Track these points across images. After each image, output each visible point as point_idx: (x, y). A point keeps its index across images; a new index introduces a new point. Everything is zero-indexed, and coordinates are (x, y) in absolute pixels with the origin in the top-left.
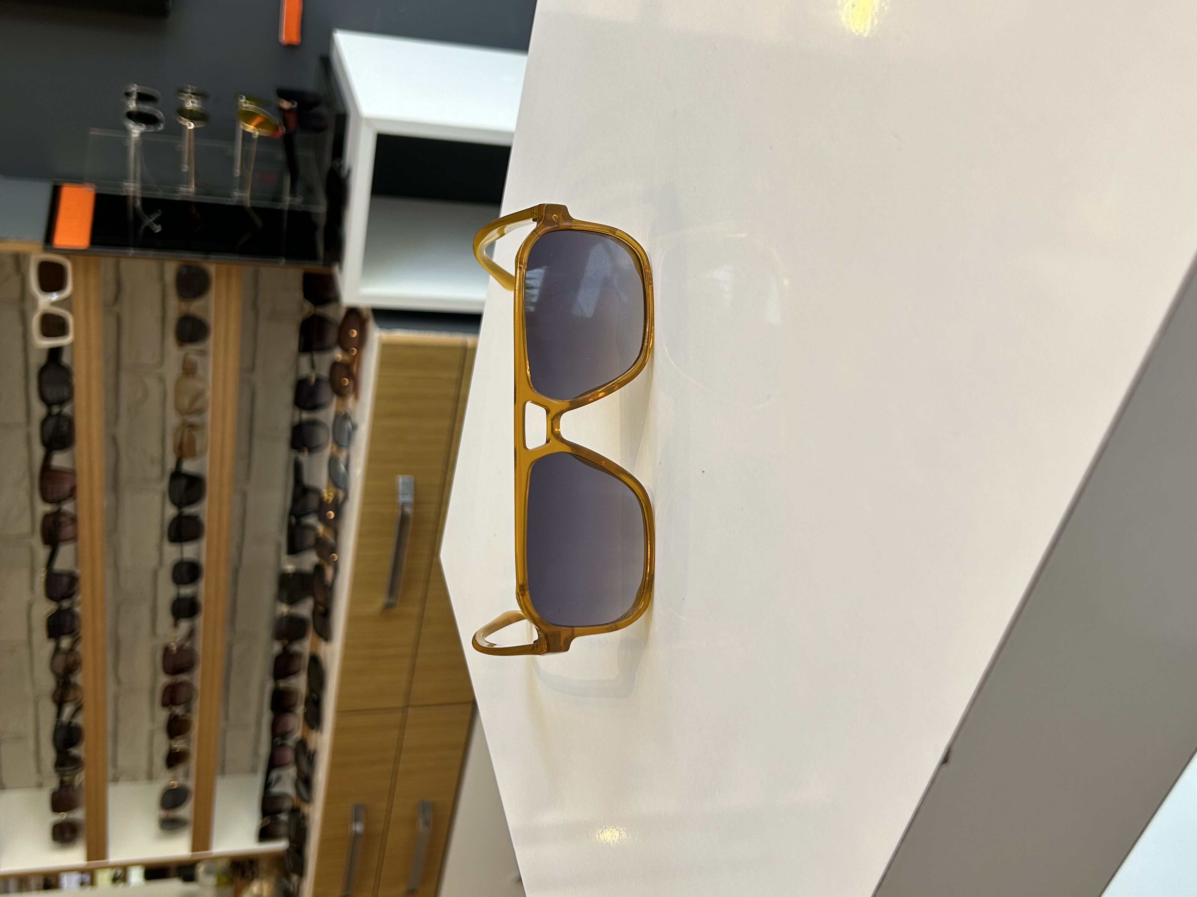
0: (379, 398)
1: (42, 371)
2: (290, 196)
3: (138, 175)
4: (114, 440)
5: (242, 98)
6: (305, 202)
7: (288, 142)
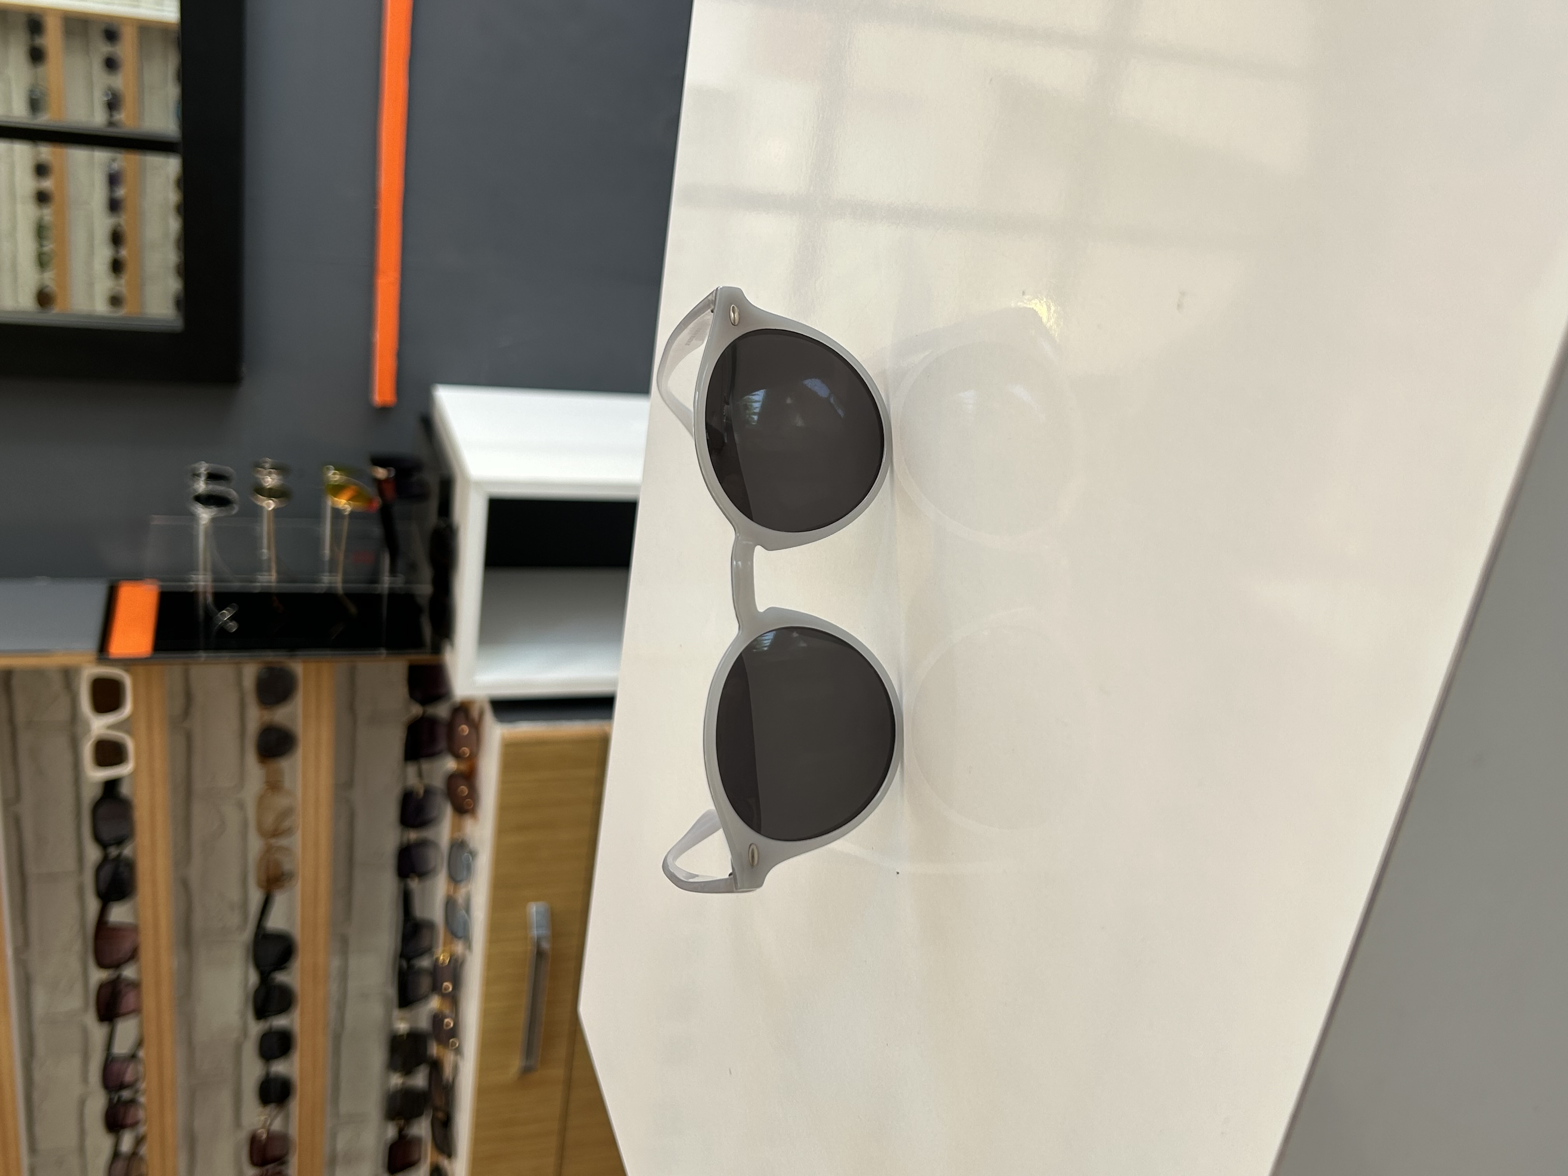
0: (504, 808)
1: (97, 807)
2: (388, 577)
3: (209, 566)
4: (184, 886)
5: (328, 469)
6: (407, 582)
7: (386, 516)
